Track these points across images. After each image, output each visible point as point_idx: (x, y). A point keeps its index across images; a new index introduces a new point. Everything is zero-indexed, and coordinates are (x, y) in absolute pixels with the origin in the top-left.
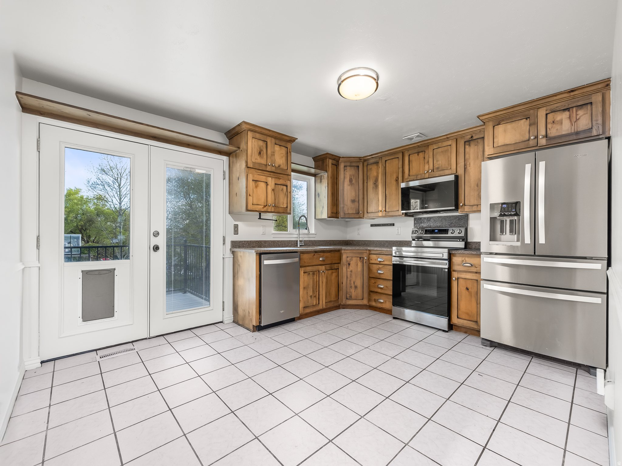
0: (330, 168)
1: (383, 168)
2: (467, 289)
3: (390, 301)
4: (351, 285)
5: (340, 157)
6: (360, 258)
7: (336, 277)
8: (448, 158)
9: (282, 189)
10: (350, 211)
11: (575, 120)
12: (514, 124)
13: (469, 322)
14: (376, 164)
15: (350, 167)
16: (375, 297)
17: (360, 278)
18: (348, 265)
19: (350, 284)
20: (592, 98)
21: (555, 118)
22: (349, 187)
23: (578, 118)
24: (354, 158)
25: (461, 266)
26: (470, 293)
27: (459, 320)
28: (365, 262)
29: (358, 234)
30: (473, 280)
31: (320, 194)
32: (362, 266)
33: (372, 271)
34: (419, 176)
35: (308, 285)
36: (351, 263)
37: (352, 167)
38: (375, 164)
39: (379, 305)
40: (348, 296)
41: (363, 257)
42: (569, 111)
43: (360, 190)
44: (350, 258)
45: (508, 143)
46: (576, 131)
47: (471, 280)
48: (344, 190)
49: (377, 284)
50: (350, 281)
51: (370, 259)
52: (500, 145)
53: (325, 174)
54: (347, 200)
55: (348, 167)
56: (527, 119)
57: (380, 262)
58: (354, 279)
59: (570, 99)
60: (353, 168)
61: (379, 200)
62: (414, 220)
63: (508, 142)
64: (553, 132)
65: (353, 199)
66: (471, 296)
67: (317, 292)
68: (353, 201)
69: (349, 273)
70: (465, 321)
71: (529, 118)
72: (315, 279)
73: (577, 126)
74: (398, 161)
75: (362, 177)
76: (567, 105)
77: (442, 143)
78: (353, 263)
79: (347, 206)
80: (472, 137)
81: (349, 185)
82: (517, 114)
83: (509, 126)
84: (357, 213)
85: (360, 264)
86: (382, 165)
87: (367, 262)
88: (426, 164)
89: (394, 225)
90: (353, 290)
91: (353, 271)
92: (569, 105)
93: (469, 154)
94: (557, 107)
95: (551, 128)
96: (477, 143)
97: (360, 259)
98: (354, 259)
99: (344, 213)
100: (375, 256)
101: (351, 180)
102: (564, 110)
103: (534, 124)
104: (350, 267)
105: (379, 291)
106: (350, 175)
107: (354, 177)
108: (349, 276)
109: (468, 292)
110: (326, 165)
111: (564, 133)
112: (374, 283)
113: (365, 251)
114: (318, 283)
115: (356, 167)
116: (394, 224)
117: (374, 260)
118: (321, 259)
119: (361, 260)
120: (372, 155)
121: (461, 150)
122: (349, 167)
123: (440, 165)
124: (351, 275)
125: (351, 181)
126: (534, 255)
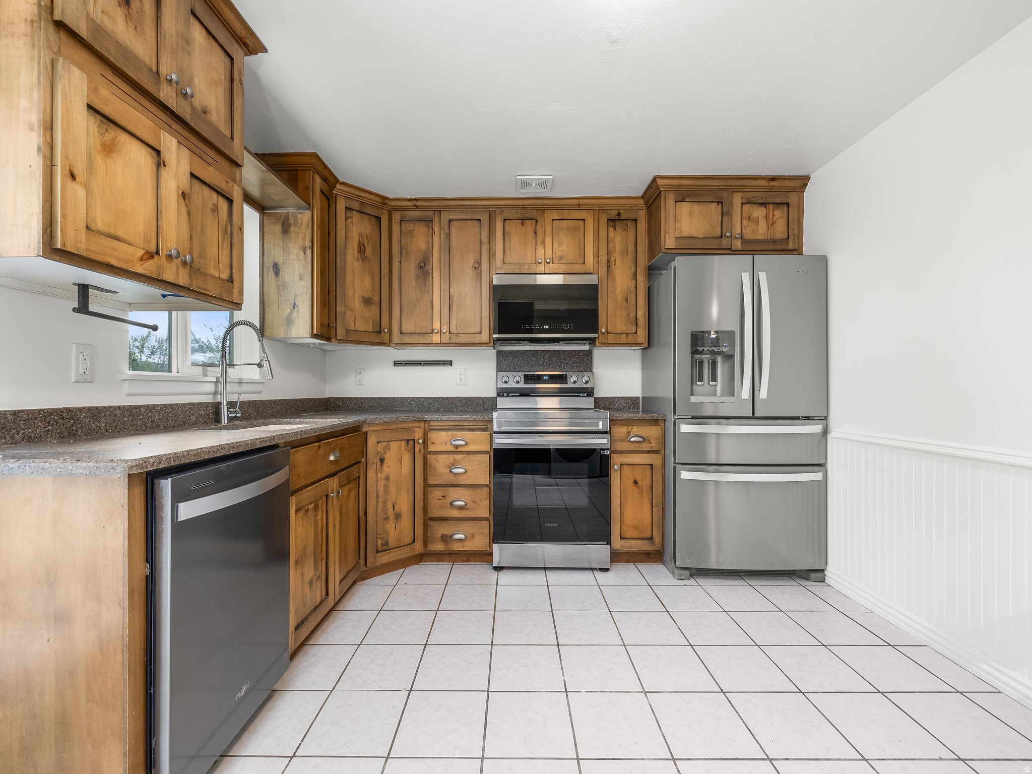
0: (318, 201)
1: (442, 236)
2: (636, 482)
3: (482, 533)
4: (386, 514)
5: (337, 181)
6: (408, 441)
7: (355, 500)
8: (579, 243)
9: (214, 205)
10: (360, 326)
11: (771, 222)
12: (702, 207)
13: (639, 542)
14: (426, 222)
15: (360, 214)
16: (442, 529)
17: (408, 491)
18: (379, 464)
19: (385, 511)
20: (789, 197)
21: (751, 212)
22: (357, 265)
23: (774, 221)
24: (371, 193)
25: (626, 442)
26: (641, 490)
27: (623, 542)
28: (419, 452)
29: (358, 383)
30: (644, 466)
31: (280, 265)
32: (412, 462)
33: (435, 470)
34: (526, 267)
35: (305, 547)
36: (386, 457)
37: (364, 215)
38: (422, 223)
39: (456, 547)
40: (380, 542)
41: (414, 440)
42: (765, 207)
43: (384, 276)
44: (384, 444)
45: (695, 235)
46: (772, 238)
47: (642, 466)
48: (345, 269)
49: (449, 500)
50: (385, 502)
51: (430, 442)
52: (683, 235)
53: (300, 213)
54: (354, 296)
55: (354, 212)
56: (718, 202)
57: (456, 448)
58: (394, 496)
59: (766, 190)
60: (366, 218)
61: (434, 306)
62: (497, 355)
63: (694, 233)
64: (749, 234)
65: (367, 296)
66: (642, 494)
67: (324, 561)
68: (367, 301)
69: (382, 483)
70: (633, 542)
71: (722, 202)
72: (320, 522)
73: (773, 231)
74: (479, 229)
75: (387, 246)
76: (764, 197)
77: (569, 213)
78: (390, 457)
79: (352, 310)
80: (619, 214)
81: (358, 260)
82: (708, 192)
83: (696, 208)
84: (376, 332)
85: (407, 458)
86: (441, 228)
87: (422, 451)
88: (538, 244)
89: (451, 365)
90: (390, 526)
91: (391, 477)
92: (767, 199)
93: (614, 243)
94: (754, 197)
95: (747, 226)
96: (626, 227)
97: (408, 444)
98: (394, 445)
99: (346, 330)
100: (444, 434)
101: (363, 247)
102: (762, 204)
103: (726, 214)
104: (385, 467)
105: (455, 513)
106: (360, 235)
107: (369, 241)
108: (381, 493)
109: (638, 487)
110: (307, 188)
111: (760, 237)
112: (441, 498)
113: (417, 425)
114: (324, 531)
115: (373, 220)
116: (451, 361)
117: (442, 443)
118: (332, 458)
119: (410, 446)
120: (416, 200)
121: (603, 233)
122: (356, 213)
123: (566, 253)
124: (386, 487)
125: (361, 249)
126: (753, 417)
